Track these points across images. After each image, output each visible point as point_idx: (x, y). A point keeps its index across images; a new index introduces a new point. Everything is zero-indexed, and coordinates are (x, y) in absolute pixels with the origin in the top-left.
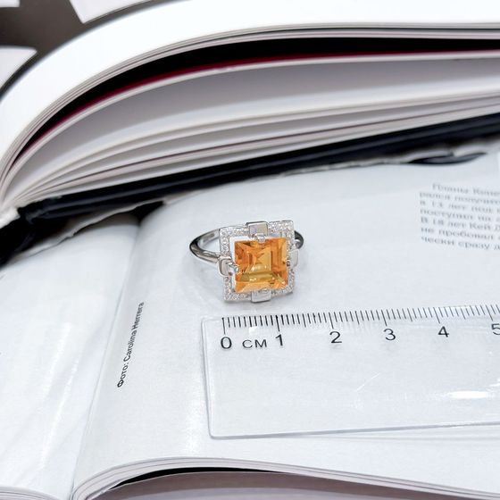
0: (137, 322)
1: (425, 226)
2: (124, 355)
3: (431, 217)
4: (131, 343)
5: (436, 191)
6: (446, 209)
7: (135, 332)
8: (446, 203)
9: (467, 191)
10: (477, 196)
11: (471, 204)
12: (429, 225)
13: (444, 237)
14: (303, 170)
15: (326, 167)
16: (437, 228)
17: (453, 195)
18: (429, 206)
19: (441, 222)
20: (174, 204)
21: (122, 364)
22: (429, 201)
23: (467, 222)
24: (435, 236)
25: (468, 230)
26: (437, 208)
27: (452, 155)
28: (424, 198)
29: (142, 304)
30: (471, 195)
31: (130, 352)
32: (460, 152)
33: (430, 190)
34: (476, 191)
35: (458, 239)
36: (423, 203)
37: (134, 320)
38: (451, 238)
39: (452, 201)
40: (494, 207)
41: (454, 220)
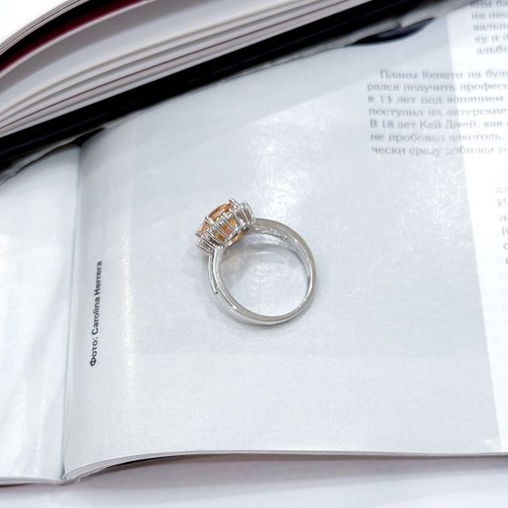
0: (98, 286)
2: (91, 327)
3: (379, 118)
4: (96, 312)
5: (384, 81)
6: (395, 105)
7: (98, 299)
8: (395, 95)
9: (416, 76)
10: (427, 82)
11: (420, 94)
12: (379, 130)
13: (393, 144)
15: (268, 65)
16: (388, 132)
17: (402, 82)
18: (377, 104)
19: (391, 124)
21: (91, 338)
22: (376, 94)
23: (417, 119)
24: (385, 144)
25: (418, 130)
26: (385, 106)
27: (399, 26)
28: (374, 93)
29: (100, 263)
30: (421, 80)
31: (96, 324)
32: (408, 21)
33: (376, 79)
34: (425, 74)
35: (409, 145)
36: (371, 99)
37: (95, 284)
38: (402, 144)
39: (401, 92)
40: (445, 94)
41: (404, 119)
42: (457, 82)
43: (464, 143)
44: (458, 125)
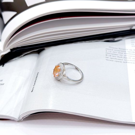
0: (37, 77)
1: (106, 56)
2: (33, 84)
3: (108, 55)
4: (35, 82)
5: (110, 48)
6: (112, 53)
7: (36, 79)
8: (112, 51)
10: (120, 50)
11: (118, 52)
13: (111, 59)
14: (78, 42)
15: (84, 42)
16: (110, 57)
17: (114, 49)
18: (108, 52)
19: (111, 56)
20: (47, 49)
21: (33, 87)
22: (108, 50)
23: (117, 56)
24: (109, 59)
25: (117, 58)
26: (110, 52)
27: (114, 40)
28: (107, 50)
29: (38, 73)
30: (118, 49)
31: (35, 84)
32: (116, 39)
33: (108, 48)
35: (114, 60)
36: (107, 51)
37: (36, 76)
38: (113, 60)
39: (114, 51)
40: (124, 52)
41: (114, 55)
42: (127, 51)
43: (128, 61)
44: (126, 58)
